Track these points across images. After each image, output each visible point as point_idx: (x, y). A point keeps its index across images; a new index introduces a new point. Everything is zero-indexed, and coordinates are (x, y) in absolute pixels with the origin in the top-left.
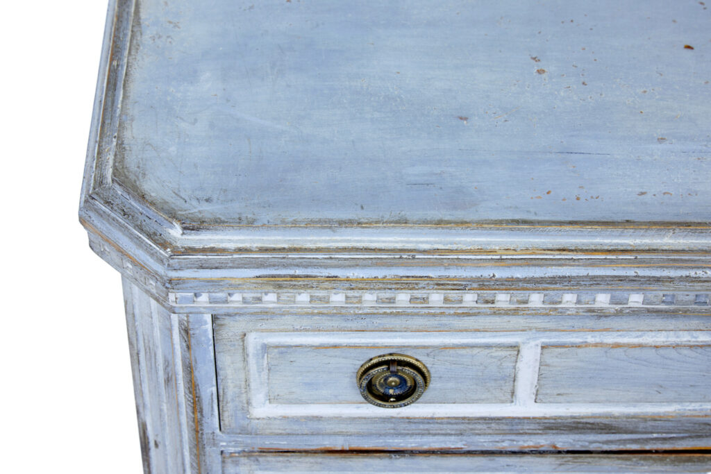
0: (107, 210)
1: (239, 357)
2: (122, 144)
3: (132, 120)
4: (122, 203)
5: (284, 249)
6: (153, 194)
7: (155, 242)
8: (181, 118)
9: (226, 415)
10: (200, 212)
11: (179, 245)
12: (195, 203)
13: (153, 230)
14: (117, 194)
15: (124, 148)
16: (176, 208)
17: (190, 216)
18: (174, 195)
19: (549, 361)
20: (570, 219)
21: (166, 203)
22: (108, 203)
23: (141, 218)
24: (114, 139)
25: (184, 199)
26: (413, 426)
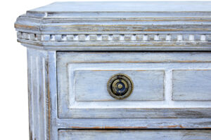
1: (65, 76)
9: (60, 106)
19: (176, 77)
26: (128, 113)
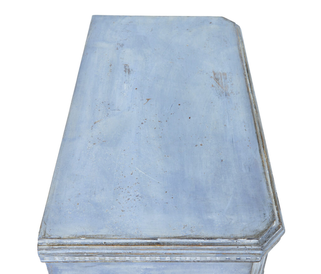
0: (267, 242)
2: (244, 237)
3: (233, 235)
4: (265, 238)
5: (275, 200)
6: (265, 227)
7: (278, 229)
8: (230, 222)
10: (270, 216)
11: (278, 224)
12: (266, 218)
13: (274, 230)
14: (261, 239)
15: (246, 236)
16: (269, 221)
17: (272, 218)
18: (264, 222)
20: (257, 143)
21: (268, 224)
22: (265, 242)
23: (270, 233)
24: (238, 242)
25: (265, 220)
